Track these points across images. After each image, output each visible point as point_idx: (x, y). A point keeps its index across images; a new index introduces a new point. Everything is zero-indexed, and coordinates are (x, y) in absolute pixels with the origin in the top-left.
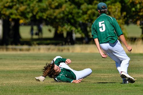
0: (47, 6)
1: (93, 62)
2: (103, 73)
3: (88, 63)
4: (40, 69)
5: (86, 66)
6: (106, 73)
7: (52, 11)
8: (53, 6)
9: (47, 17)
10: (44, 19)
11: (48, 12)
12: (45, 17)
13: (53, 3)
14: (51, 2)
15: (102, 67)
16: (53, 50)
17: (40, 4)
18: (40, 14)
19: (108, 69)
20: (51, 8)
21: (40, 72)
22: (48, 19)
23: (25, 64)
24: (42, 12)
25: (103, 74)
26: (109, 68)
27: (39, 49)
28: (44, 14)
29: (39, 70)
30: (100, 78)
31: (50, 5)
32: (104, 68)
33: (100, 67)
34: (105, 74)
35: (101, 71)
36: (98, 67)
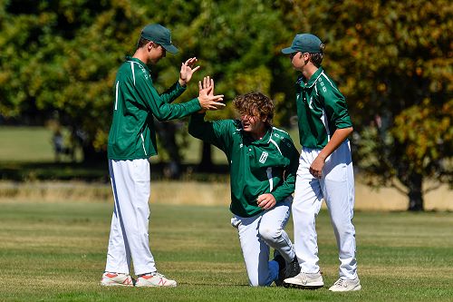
0: (66, 73)
1: (190, 229)
2: (219, 261)
3: (177, 234)
4: (44, 247)
5: (172, 241)
6: (225, 260)
7: (80, 86)
8: (83, 73)
9: (66, 104)
10: (58, 109)
11: (69, 90)
12: (60, 105)
13: (83, 64)
14: (78, 64)
15: (215, 245)
16: (81, 194)
17: (49, 68)
18: (46, 95)
19: (233, 249)
20: (78, 79)
21: (44, 256)
22: (68, 110)
23: (6, 234)
24: (52, 89)
25: (219, 264)
26: (234, 246)
27: (43, 192)
28: (57, 95)
29: (42, 249)
30: (211, 274)
31: (75, 69)
32: (221, 245)
33: (209, 245)
34: (223, 265)
35: (213, 254)
36: (204, 245)
